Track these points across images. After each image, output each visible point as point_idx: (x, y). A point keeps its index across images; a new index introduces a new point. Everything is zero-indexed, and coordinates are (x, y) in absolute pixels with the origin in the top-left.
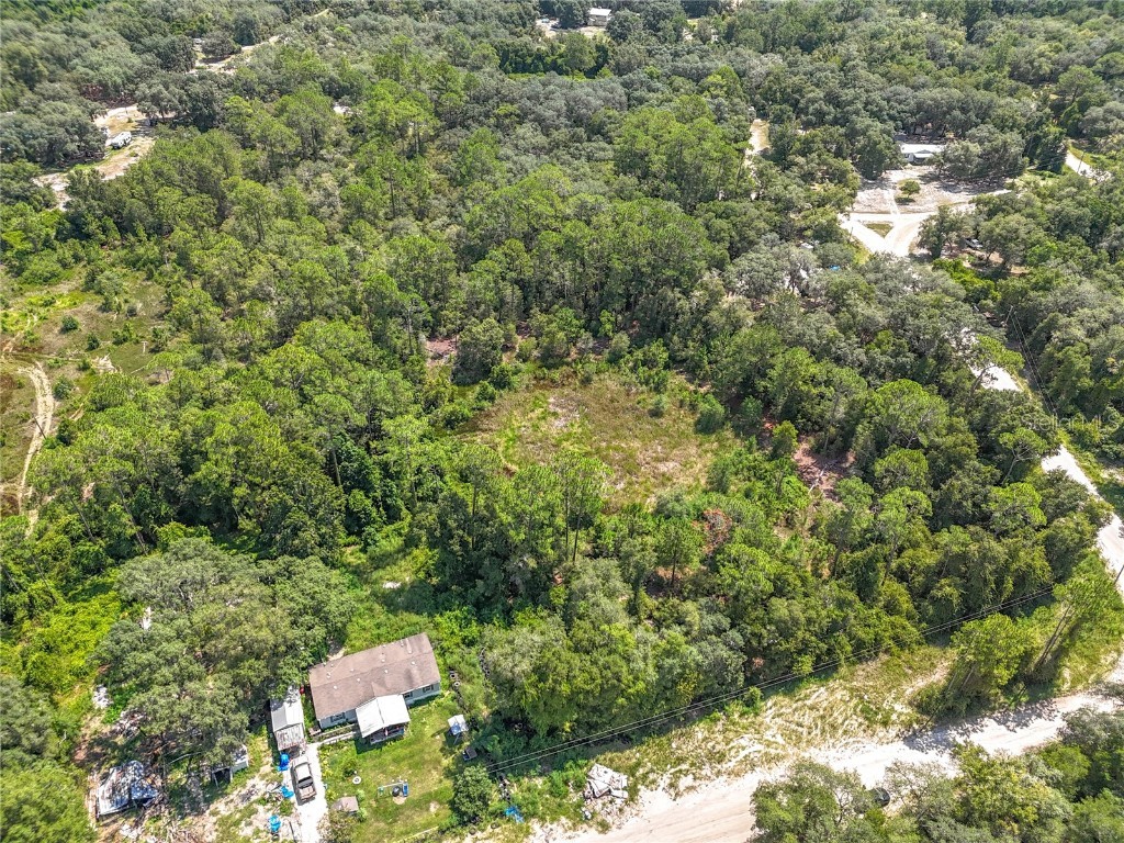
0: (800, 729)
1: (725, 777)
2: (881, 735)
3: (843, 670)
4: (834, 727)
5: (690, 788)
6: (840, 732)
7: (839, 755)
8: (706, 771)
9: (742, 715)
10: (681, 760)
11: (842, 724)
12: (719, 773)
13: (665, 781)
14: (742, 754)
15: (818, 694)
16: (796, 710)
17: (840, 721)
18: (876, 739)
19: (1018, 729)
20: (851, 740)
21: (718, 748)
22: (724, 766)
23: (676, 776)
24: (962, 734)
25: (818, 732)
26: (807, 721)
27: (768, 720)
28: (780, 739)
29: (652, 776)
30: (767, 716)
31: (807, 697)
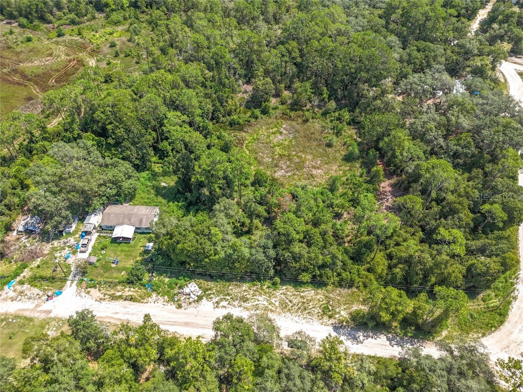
0: (289, 303)
1: (242, 308)
2: (325, 320)
3: (330, 288)
4: (305, 309)
5: (223, 307)
6: (307, 312)
7: (298, 321)
8: (236, 303)
9: (268, 287)
10: (228, 294)
11: (310, 309)
12: (241, 306)
13: (215, 300)
14: (256, 302)
15: (309, 292)
16: (294, 295)
17: (310, 307)
18: (321, 321)
19: (395, 346)
20: (309, 317)
21: (248, 296)
22: (245, 304)
23: (221, 300)
24: (364, 336)
25: (297, 308)
26: (295, 301)
27: (278, 294)
28: (277, 304)
29: (212, 296)
30: (278, 293)
31: (303, 292)
